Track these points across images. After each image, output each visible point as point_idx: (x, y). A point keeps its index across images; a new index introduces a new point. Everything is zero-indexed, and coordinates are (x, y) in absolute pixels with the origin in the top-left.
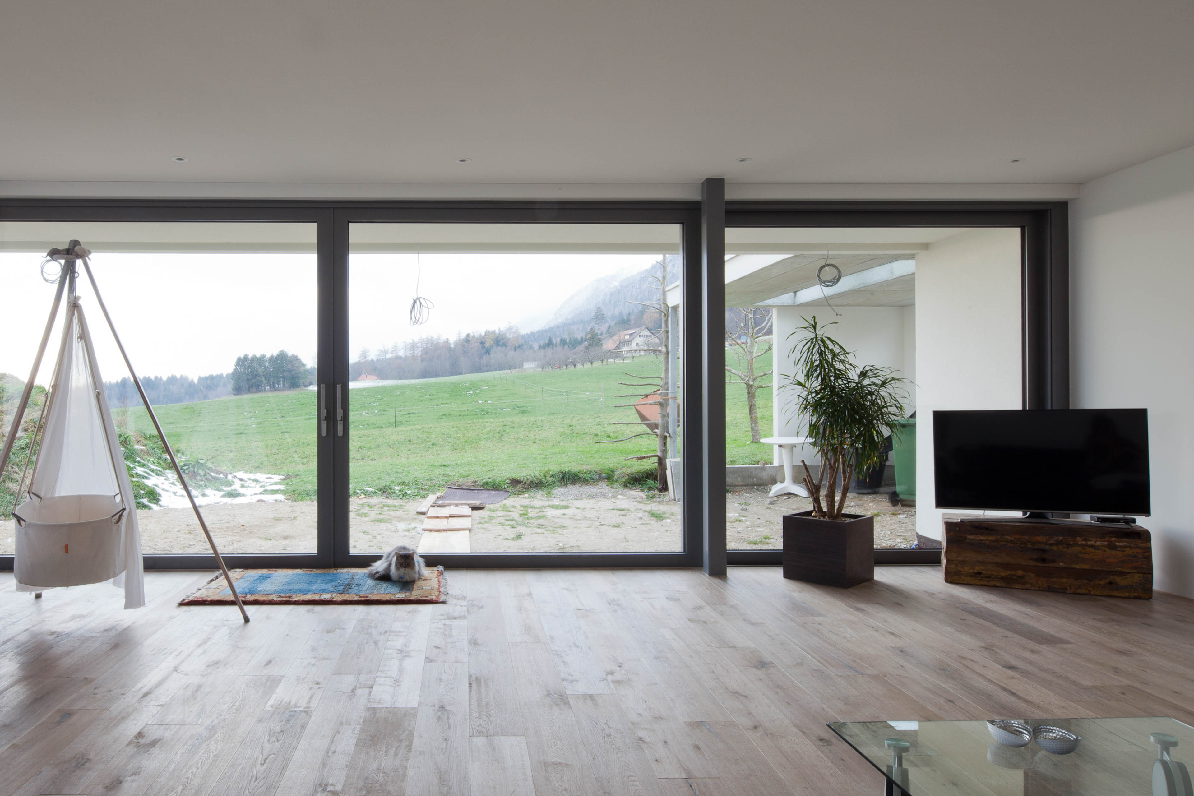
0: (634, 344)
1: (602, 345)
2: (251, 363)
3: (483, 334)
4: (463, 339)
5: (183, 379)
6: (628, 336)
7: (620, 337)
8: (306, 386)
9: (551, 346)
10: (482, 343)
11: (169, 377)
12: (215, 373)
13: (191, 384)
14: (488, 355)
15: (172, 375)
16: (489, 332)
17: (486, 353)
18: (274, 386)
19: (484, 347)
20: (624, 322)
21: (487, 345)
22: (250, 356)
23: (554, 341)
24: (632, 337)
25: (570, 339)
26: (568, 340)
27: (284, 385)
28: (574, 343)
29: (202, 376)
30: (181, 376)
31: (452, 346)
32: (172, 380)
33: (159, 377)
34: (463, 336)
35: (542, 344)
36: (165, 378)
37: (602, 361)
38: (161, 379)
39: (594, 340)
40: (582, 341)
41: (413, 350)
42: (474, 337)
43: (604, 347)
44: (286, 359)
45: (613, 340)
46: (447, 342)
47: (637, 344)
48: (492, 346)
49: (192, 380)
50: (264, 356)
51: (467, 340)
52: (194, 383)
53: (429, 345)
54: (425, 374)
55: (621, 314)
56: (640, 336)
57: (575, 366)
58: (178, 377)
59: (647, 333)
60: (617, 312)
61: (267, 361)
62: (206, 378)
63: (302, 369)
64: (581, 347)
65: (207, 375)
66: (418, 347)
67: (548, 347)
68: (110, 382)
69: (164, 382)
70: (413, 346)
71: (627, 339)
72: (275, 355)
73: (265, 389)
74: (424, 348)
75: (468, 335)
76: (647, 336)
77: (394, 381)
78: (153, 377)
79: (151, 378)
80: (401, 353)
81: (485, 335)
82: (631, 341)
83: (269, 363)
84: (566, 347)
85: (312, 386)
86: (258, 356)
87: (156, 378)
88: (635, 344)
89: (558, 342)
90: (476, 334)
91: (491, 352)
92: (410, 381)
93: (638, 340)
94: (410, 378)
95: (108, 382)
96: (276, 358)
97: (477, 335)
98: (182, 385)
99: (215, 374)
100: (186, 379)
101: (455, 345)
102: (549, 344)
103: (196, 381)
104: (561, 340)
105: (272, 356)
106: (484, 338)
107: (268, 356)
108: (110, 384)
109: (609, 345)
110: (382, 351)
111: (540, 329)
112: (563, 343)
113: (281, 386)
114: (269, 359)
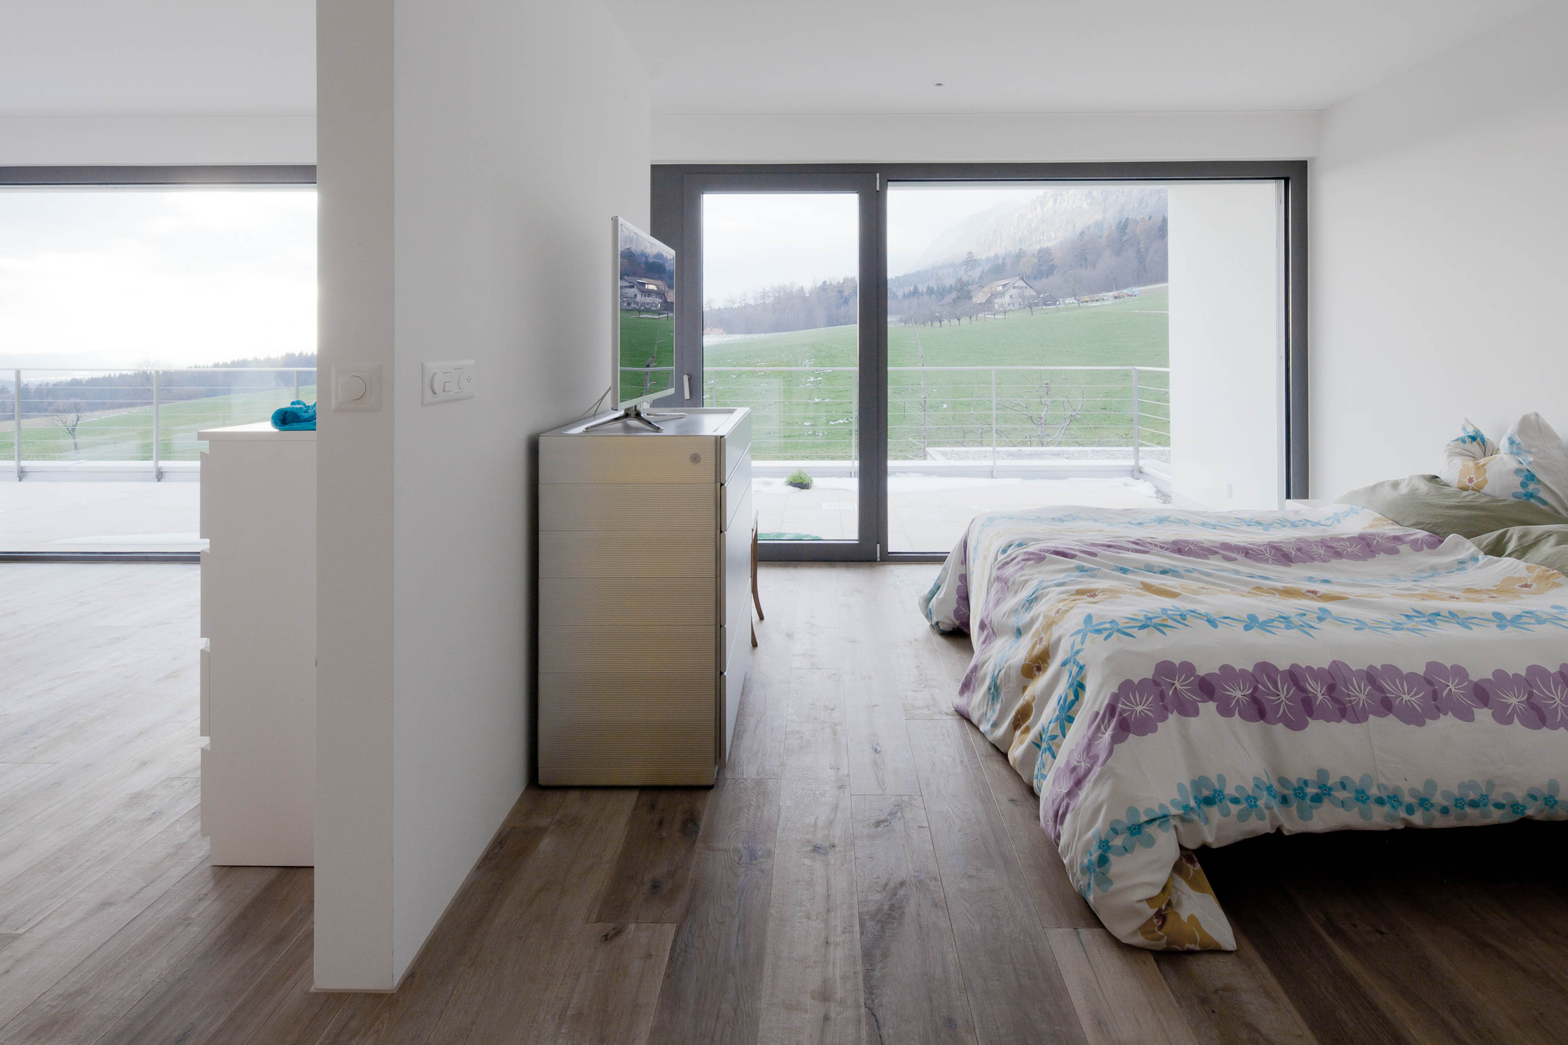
0: (1007, 297)
1: (971, 298)
3: (841, 281)
4: (819, 288)
6: (1001, 287)
7: (992, 288)
9: (916, 295)
10: (840, 292)
14: (846, 305)
16: (848, 279)
17: (844, 303)
19: (842, 296)
20: (998, 270)
21: (846, 294)
23: (920, 290)
24: (1005, 289)
25: (938, 287)
26: (936, 289)
28: (942, 292)
31: (807, 295)
34: (820, 283)
35: (906, 293)
37: (971, 318)
39: (963, 291)
40: (950, 290)
41: (764, 299)
42: (831, 284)
43: (974, 299)
45: (983, 292)
46: (802, 290)
47: (1011, 296)
48: (851, 295)
51: (825, 287)
53: (782, 294)
54: (776, 328)
55: (996, 256)
56: (1014, 287)
57: (941, 322)
59: (1021, 283)
60: (992, 254)
64: (949, 299)
66: (769, 297)
67: (913, 296)
70: (764, 295)
71: (1000, 291)
74: (776, 297)
75: (825, 282)
76: (1022, 287)
77: (742, 335)
80: (752, 302)
81: (843, 283)
82: (1004, 293)
84: (934, 296)
88: (1009, 297)
89: (925, 291)
90: (833, 282)
91: (849, 303)
92: (759, 335)
93: (1013, 292)
94: (760, 332)
97: (835, 283)
101: (810, 294)
102: (915, 293)
104: (928, 288)
106: (842, 286)
109: (979, 298)
110: (729, 300)
111: (906, 273)
112: (930, 291)
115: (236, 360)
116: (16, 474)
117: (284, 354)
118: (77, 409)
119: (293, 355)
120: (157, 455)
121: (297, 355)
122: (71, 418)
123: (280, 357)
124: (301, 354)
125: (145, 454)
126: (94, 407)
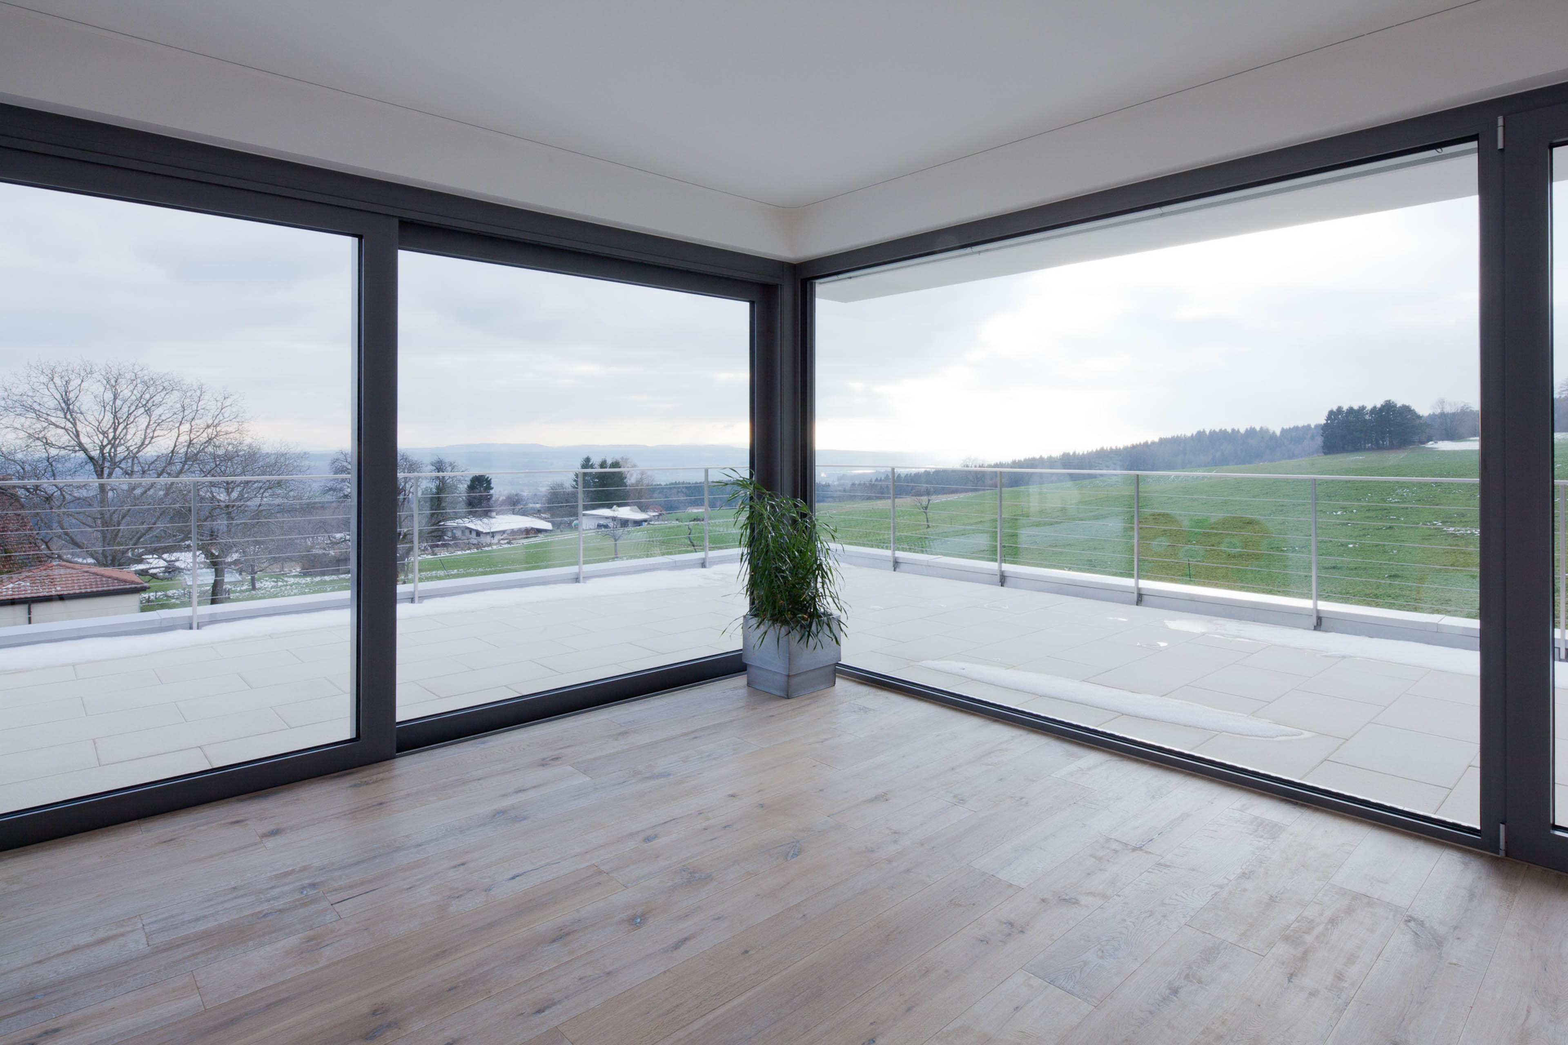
2: (1347, 416)
5: (1264, 432)
8: (1424, 443)
11: (1247, 429)
12: (1301, 423)
13: (1273, 437)
15: (1251, 428)
18: (1377, 443)
22: (1345, 408)
27: (1391, 443)
29: (1285, 428)
30: (1261, 428)
32: (1251, 432)
33: (1237, 430)
36: (1242, 431)
38: (1238, 431)
44: (1394, 411)
49: (1274, 432)
50: (1364, 408)
52: (1276, 436)
58: (1258, 429)
61: (1367, 414)
62: (1290, 431)
63: (1417, 422)
65: (1292, 426)
68: (1185, 435)
69: (1242, 434)
72: (1379, 406)
73: (1365, 446)
78: (1229, 430)
79: (1228, 430)
83: (1371, 415)
85: (1431, 443)
86: (1356, 407)
87: (1233, 430)
95: (1183, 436)
96: (1380, 409)
98: (1263, 437)
99: (1300, 425)
100: (1267, 431)
103: (1278, 433)
105: (1375, 407)
107: (1369, 407)
108: (1185, 438)
113: (1387, 443)
114: (1370, 412)
115: (1027, 458)
116: (892, 564)
117: (1062, 453)
118: (928, 493)
119: (1069, 454)
120: (1001, 558)
121: (1071, 454)
122: (924, 499)
123: (1059, 456)
124: (1074, 453)
125: (991, 554)
126: (937, 492)
